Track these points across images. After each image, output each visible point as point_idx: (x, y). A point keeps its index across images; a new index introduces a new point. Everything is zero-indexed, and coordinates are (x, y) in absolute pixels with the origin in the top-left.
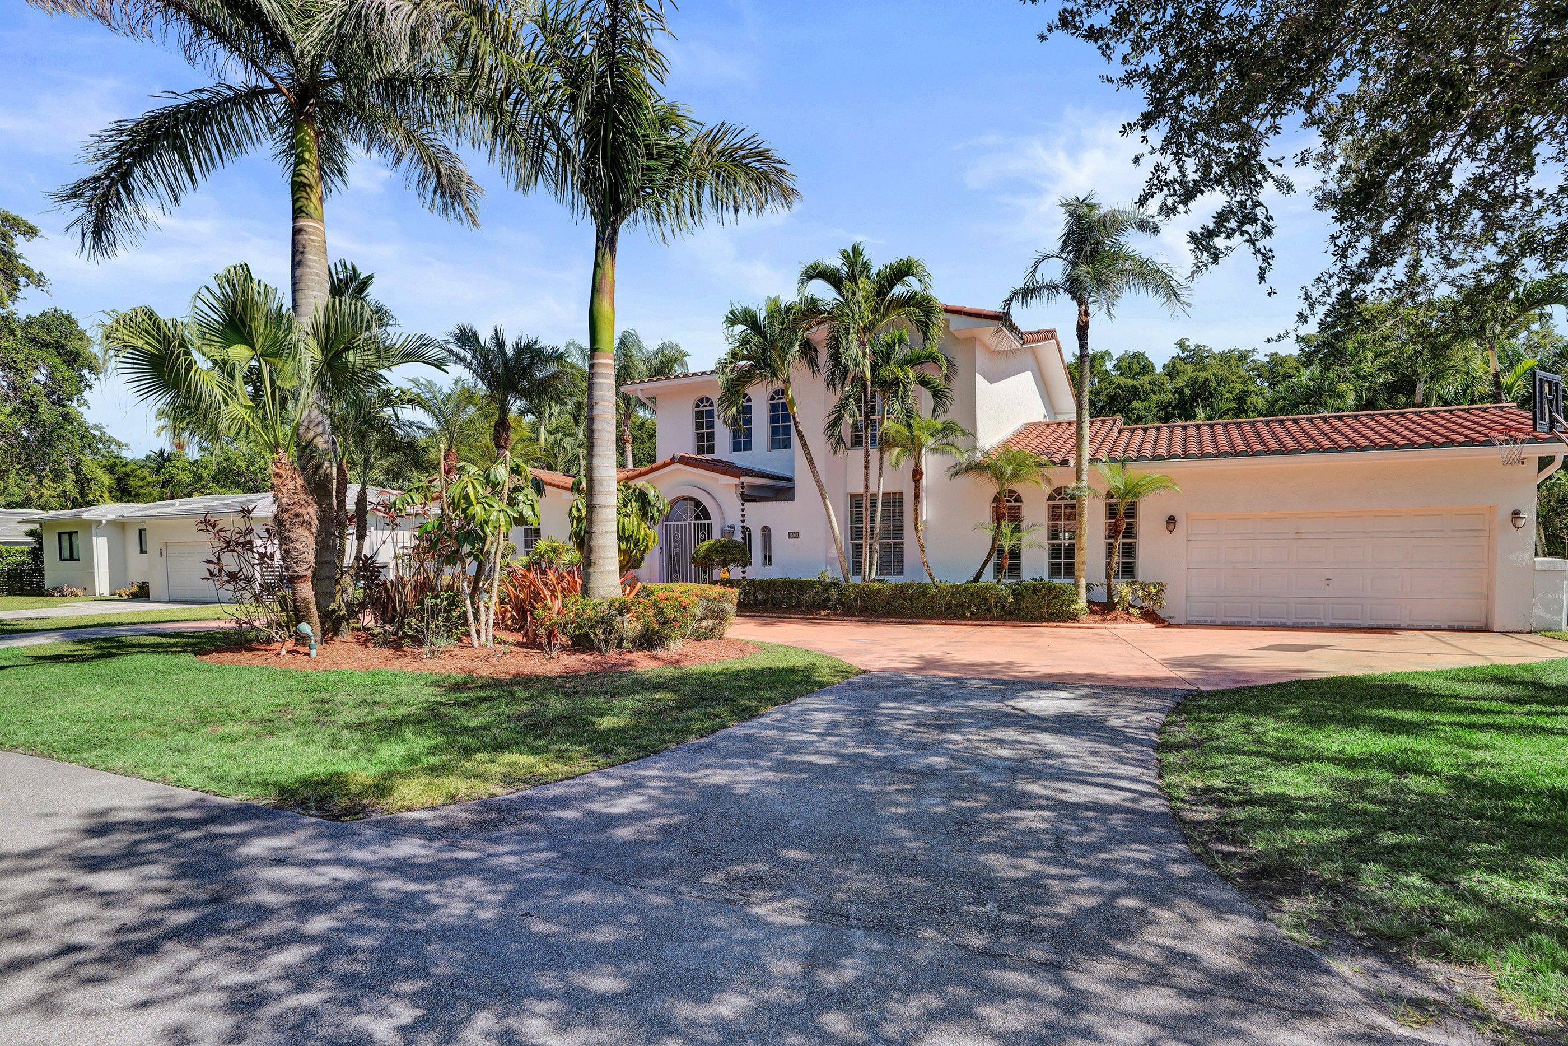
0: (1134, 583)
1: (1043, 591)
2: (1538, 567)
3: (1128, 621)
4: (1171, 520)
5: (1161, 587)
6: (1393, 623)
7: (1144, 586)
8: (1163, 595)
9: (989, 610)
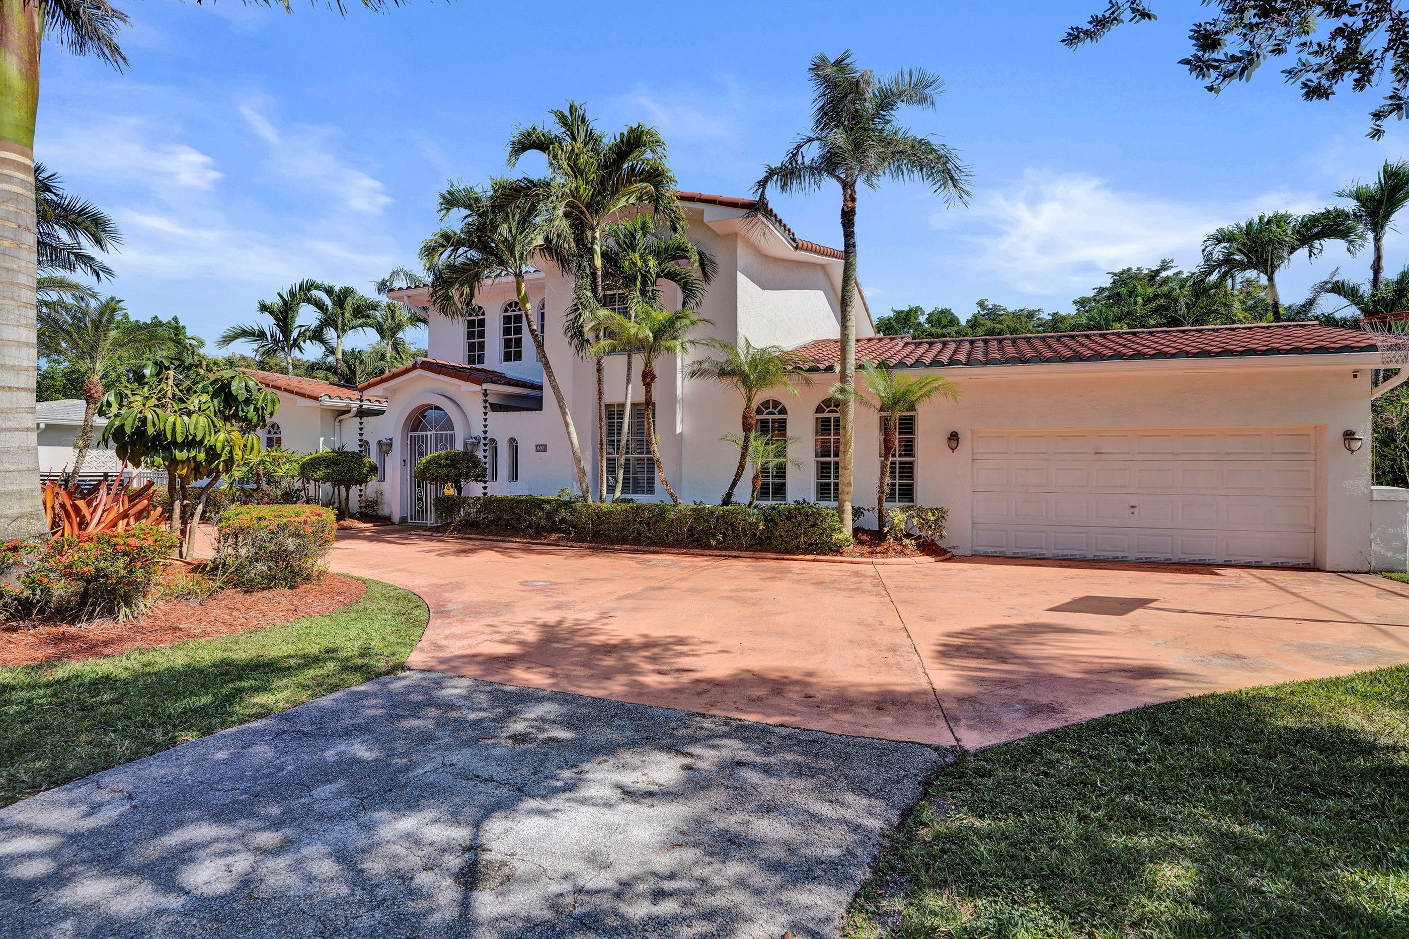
0: (910, 508)
1: (800, 518)
2: (1376, 496)
3: (902, 553)
4: (954, 437)
5: (941, 513)
6: (1207, 558)
7: (921, 512)
8: (944, 523)
9: (738, 537)
